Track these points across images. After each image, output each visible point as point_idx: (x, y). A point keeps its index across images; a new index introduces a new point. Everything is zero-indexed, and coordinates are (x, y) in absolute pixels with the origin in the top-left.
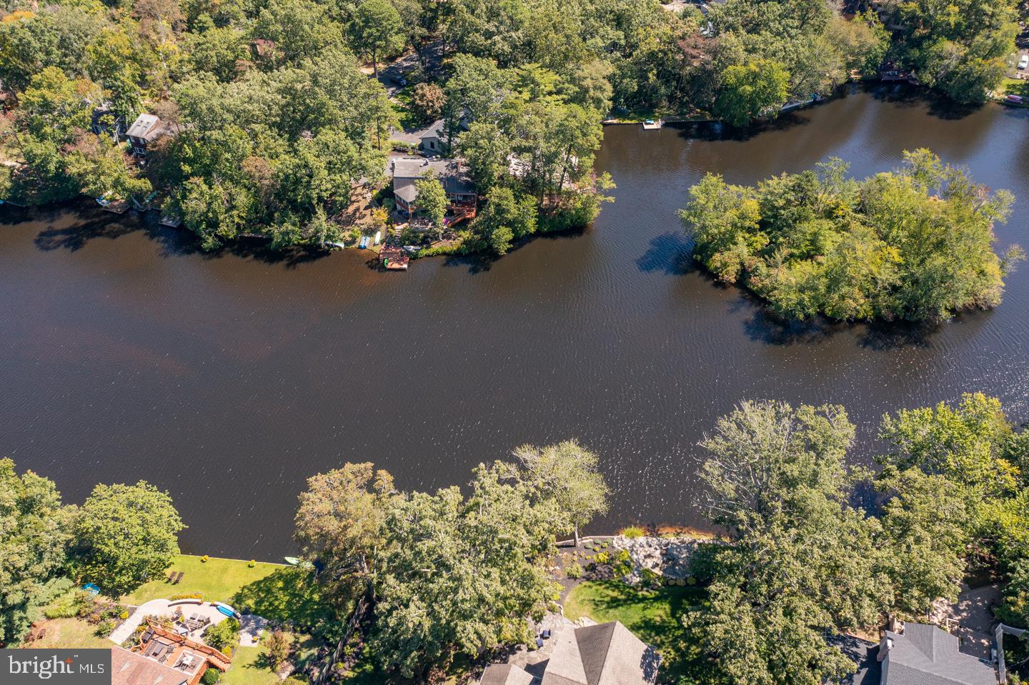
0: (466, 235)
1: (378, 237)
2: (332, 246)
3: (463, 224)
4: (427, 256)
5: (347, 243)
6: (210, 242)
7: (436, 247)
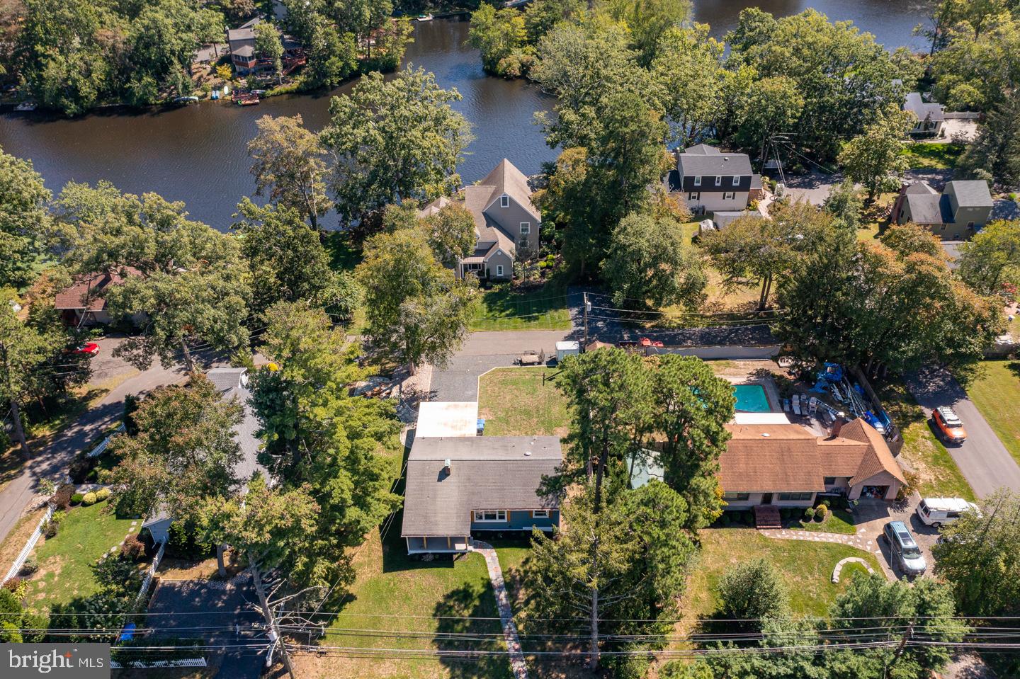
0: (301, 78)
1: (226, 90)
2: (187, 100)
3: (296, 71)
4: (273, 96)
5: (200, 97)
6: (73, 108)
7: (277, 89)
